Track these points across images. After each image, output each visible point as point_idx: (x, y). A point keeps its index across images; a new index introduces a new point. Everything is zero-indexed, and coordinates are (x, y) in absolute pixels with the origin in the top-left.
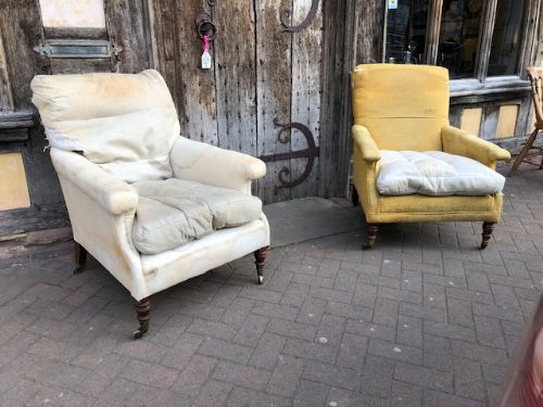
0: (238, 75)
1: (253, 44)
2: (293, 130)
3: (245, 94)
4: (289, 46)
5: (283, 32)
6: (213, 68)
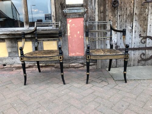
0: (126, 19)
1: (133, 7)
2: (147, 39)
3: (128, 25)
4: (147, 8)
5: (145, 3)
6: (117, 16)
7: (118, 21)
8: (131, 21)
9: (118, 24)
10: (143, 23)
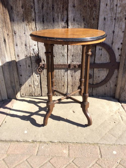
0: (53, 1)
7: (36, 7)
8: (63, 8)
9: (37, 14)
10: (89, 13)
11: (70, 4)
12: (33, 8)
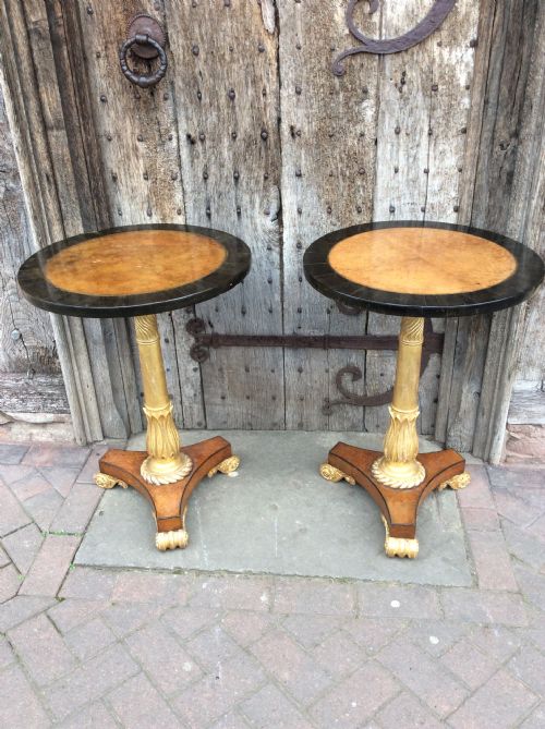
0: (235, 161)
3: (252, 202)
4: (372, 92)
5: (354, 55)
6: (174, 143)
7: (187, 177)
8: (266, 178)
9: (189, 195)
10: (345, 194)
11: (288, 169)
12: (179, 179)
